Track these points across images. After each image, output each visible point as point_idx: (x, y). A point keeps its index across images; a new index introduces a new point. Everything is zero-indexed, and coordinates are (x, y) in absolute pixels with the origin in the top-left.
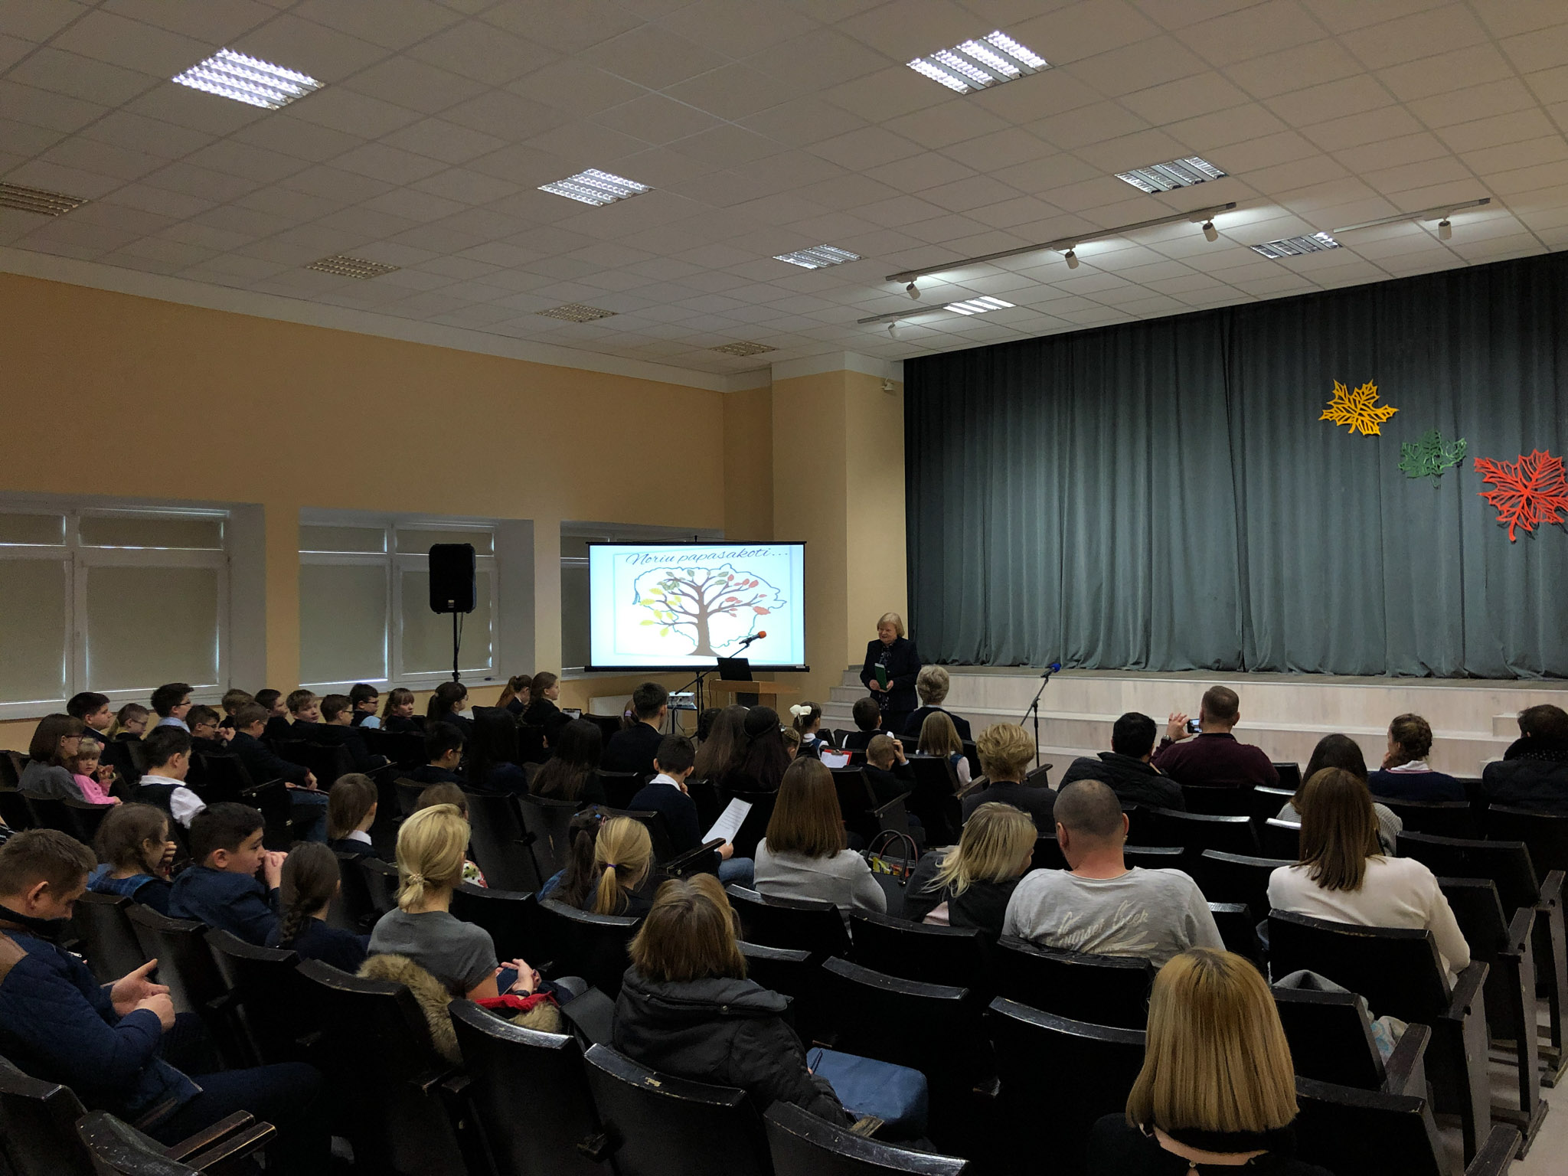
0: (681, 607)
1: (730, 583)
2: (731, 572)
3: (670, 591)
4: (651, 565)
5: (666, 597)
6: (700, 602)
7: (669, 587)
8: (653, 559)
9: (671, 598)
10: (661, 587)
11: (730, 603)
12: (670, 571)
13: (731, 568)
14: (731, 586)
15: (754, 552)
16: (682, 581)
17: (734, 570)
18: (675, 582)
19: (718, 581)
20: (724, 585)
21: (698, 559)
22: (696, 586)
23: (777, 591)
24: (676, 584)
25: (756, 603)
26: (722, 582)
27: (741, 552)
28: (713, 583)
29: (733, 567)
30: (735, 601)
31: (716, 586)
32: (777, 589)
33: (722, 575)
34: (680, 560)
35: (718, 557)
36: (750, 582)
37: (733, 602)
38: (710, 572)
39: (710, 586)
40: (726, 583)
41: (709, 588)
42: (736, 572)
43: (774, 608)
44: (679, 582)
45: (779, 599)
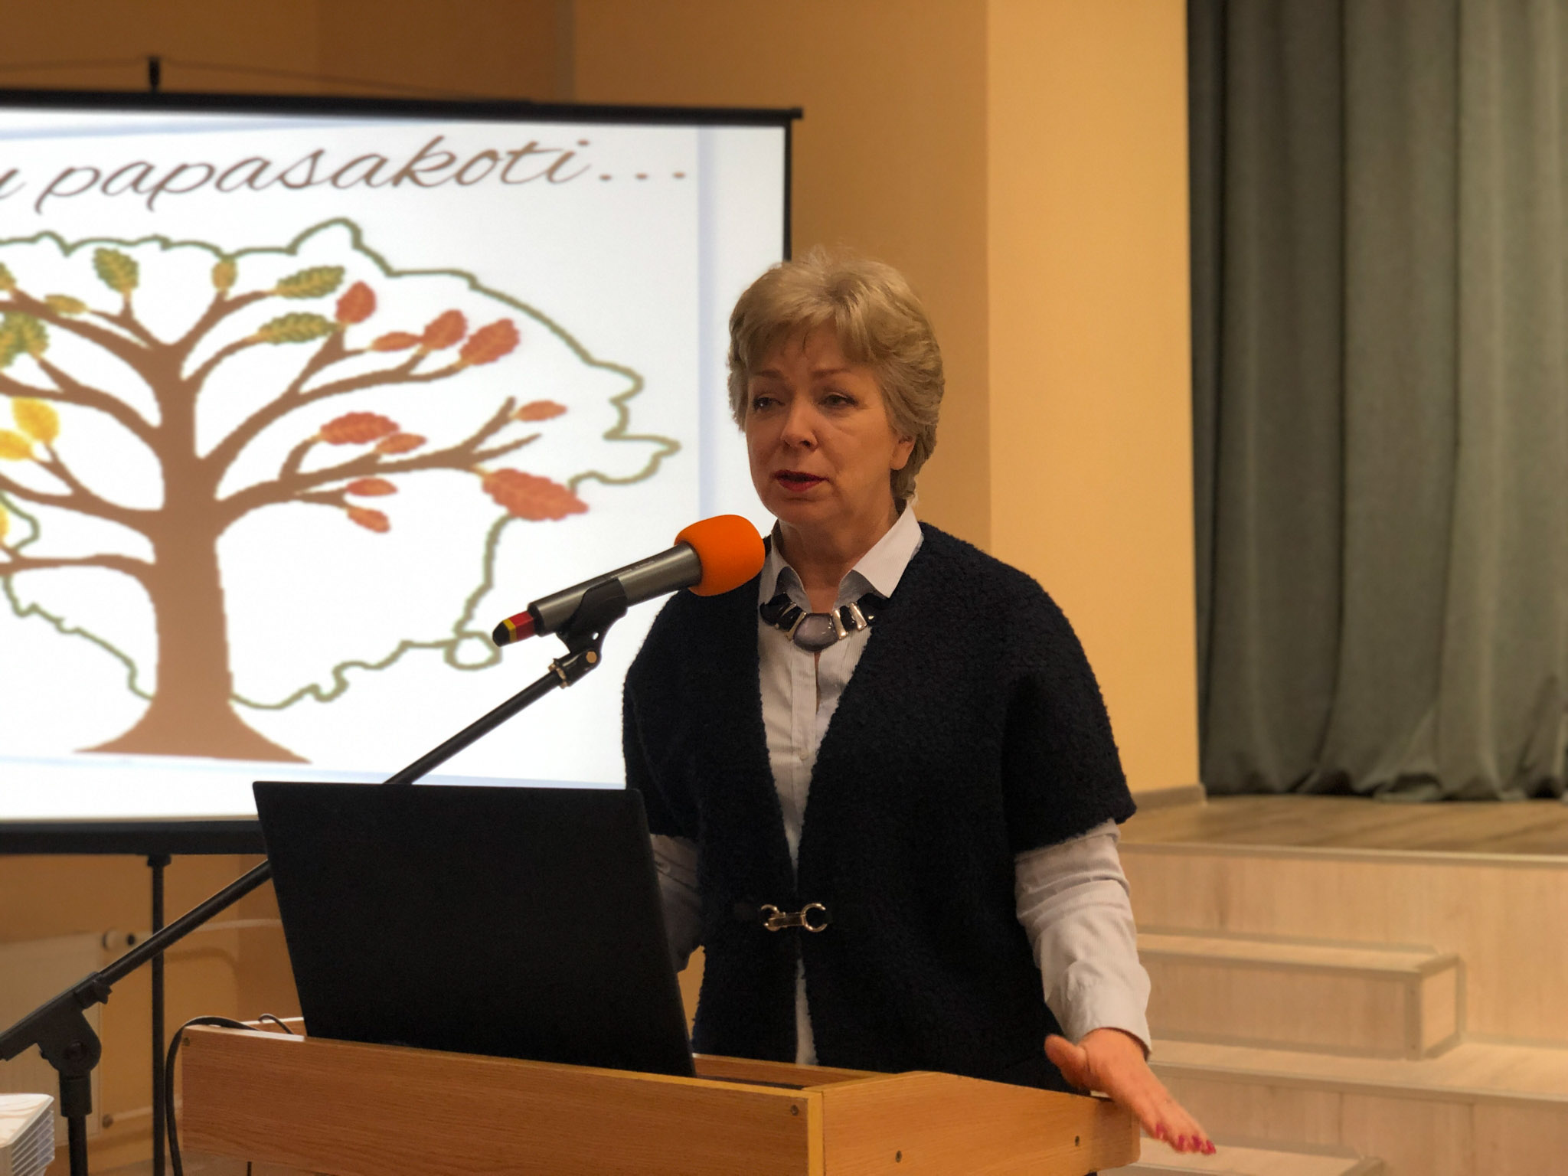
0: (56, 467)
2: (359, 270)
6: (168, 436)
11: (351, 452)
13: (358, 243)
14: (357, 352)
15: (492, 155)
16: (64, 315)
17: (379, 260)
18: (19, 319)
19: (281, 322)
20: (316, 345)
21: (161, 186)
22: (143, 344)
23: (625, 384)
24: (29, 335)
25: (505, 450)
26: (302, 328)
27: (420, 156)
28: (252, 331)
29: (368, 240)
30: (380, 440)
31: (265, 349)
32: (627, 372)
33: (305, 286)
34: (49, 190)
35: (282, 178)
36: (472, 329)
37: (369, 447)
38: (233, 265)
39: (231, 350)
40: (330, 334)
41: (228, 361)
42: (389, 272)
43: (603, 479)
44: (43, 323)
45: (632, 429)
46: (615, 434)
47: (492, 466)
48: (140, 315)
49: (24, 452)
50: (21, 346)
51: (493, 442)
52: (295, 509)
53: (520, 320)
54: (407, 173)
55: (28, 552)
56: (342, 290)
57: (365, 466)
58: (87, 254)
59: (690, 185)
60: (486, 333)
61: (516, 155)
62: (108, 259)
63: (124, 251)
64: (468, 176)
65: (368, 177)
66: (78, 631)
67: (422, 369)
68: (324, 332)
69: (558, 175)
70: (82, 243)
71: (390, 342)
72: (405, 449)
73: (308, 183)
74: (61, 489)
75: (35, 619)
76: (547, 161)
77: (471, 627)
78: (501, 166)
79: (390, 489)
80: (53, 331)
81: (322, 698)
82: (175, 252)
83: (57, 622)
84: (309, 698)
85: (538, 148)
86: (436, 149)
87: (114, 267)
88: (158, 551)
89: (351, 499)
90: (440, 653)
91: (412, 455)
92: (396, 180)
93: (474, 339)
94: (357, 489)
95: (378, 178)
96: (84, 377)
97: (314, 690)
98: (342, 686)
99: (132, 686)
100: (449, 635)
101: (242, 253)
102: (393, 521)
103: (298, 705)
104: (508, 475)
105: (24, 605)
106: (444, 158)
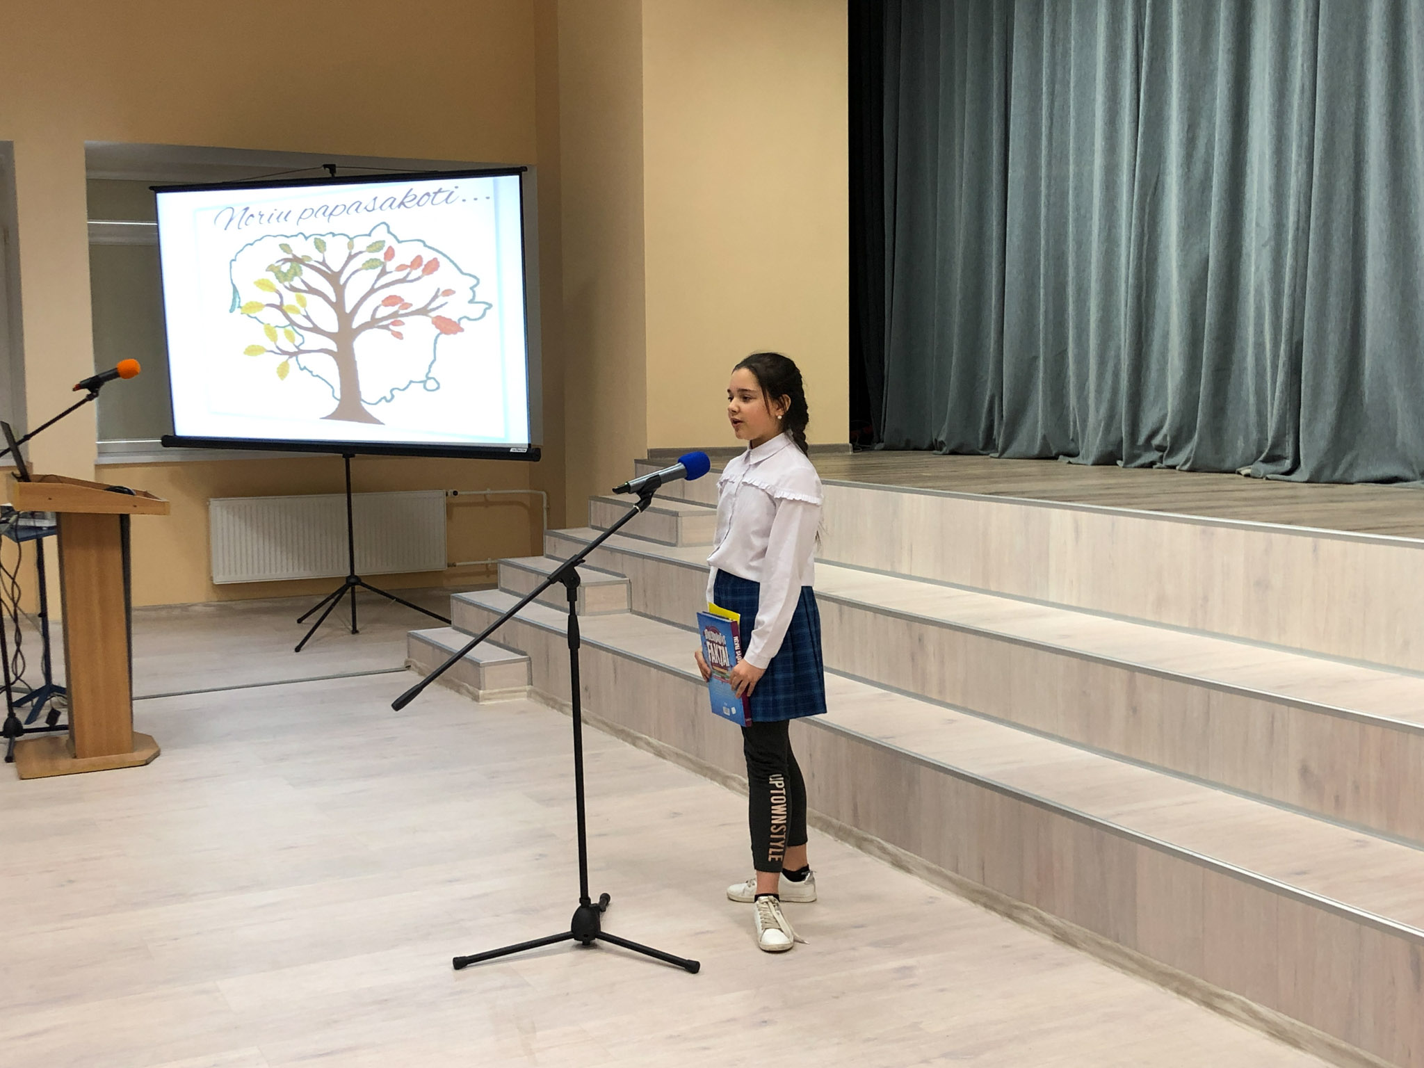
0: (307, 317)
1: (391, 266)
2: (391, 241)
3: (287, 284)
4: (254, 229)
5: (281, 297)
6: (338, 306)
7: (285, 275)
8: (257, 217)
9: (290, 299)
10: (271, 276)
11: (390, 310)
12: (285, 241)
13: (389, 232)
14: (391, 272)
15: (428, 194)
16: (307, 262)
17: (395, 237)
18: (294, 265)
19: (368, 262)
20: (378, 270)
21: (331, 214)
22: (329, 272)
23: (475, 282)
24: (298, 270)
25: (438, 308)
26: (374, 264)
27: (406, 197)
28: (360, 266)
29: (391, 230)
30: (399, 305)
31: (363, 272)
32: (475, 277)
33: (374, 248)
34: (300, 218)
35: (365, 208)
36: (425, 262)
37: (395, 308)
38: (353, 242)
39: (354, 273)
40: (382, 265)
41: (353, 276)
42: (399, 242)
43: (469, 319)
44: (301, 265)
45: (477, 299)
46: (471, 301)
47: (433, 314)
48: (328, 262)
49: (299, 312)
50: (295, 274)
51: (433, 305)
52: (375, 330)
53: (441, 259)
54: (402, 203)
55: (301, 348)
56: (385, 249)
57: (395, 314)
58: (312, 240)
59: (492, 200)
60: (429, 262)
61: (436, 193)
62: (318, 241)
63: (322, 238)
64: (421, 203)
65: (391, 206)
66: (317, 376)
67: (410, 278)
68: (380, 265)
69: (449, 201)
70: (310, 236)
71: (401, 268)
72: (406, 309)
73: (374, 209)
74: (310, 325)
75: (305, 371)
76: (445, 195)
77: (430, 375)
78: (431, 198)
79: (403, 324)
80: (304, 268)
81: (388, 401)
82: (336, 237)
83: (311, 372)
84: (383, 400)
85: (442, 190)
86: (411, 193)
87: (319, 244)
88: (337, 347)
89: (391, 327)
90: (422, 385)
91: (409, 310)
92: (399, 206)
93: (426, 265)
94: (393, 324)
95: (393, 206)
96: (313, 285)
97: (385, 398)
98: (393, 397)
99: (334, 396)
100: (425, 379)
101: (355, 237)
102: (404, 336)
103: (380, 403)
104: (439, 317)
105: (302, 367)
106: (413, 197)
